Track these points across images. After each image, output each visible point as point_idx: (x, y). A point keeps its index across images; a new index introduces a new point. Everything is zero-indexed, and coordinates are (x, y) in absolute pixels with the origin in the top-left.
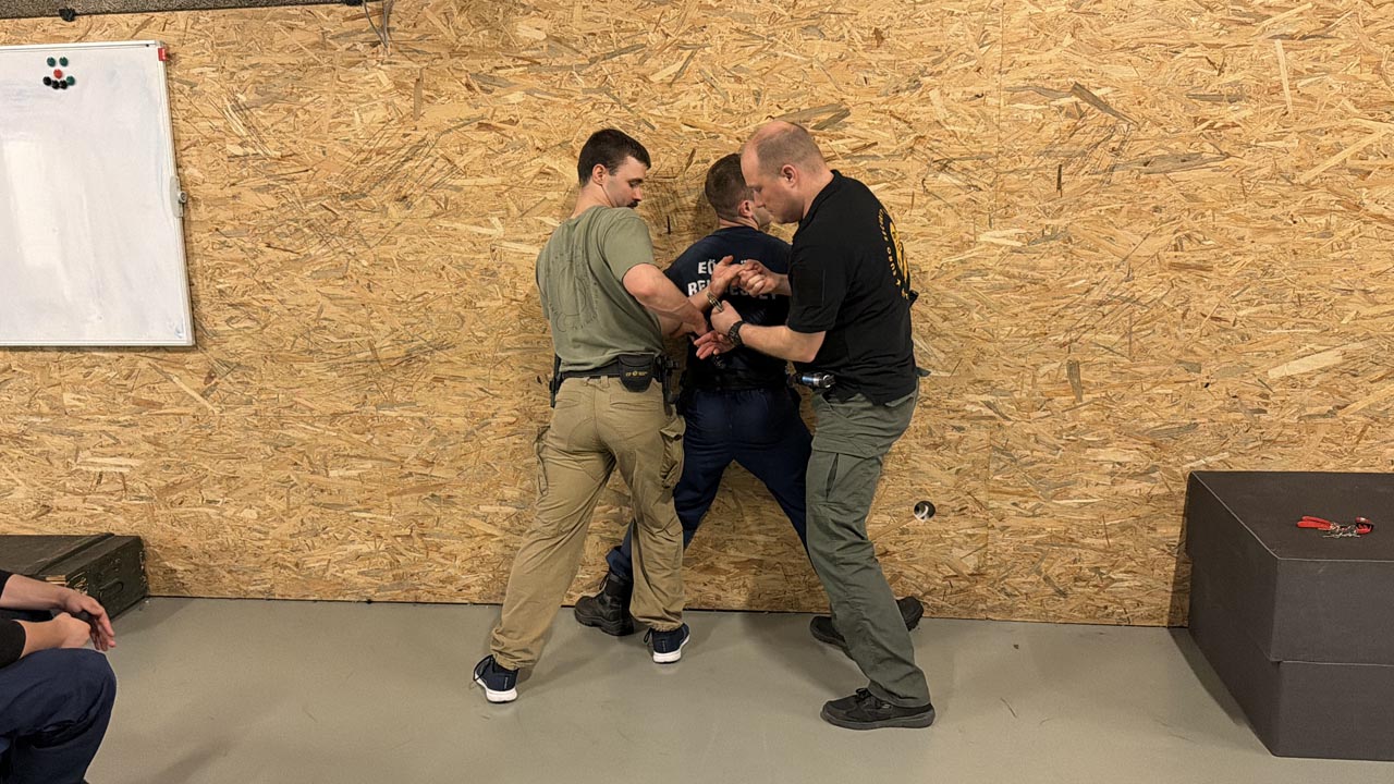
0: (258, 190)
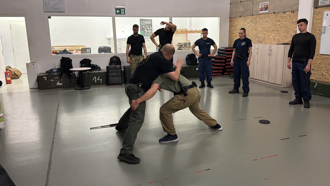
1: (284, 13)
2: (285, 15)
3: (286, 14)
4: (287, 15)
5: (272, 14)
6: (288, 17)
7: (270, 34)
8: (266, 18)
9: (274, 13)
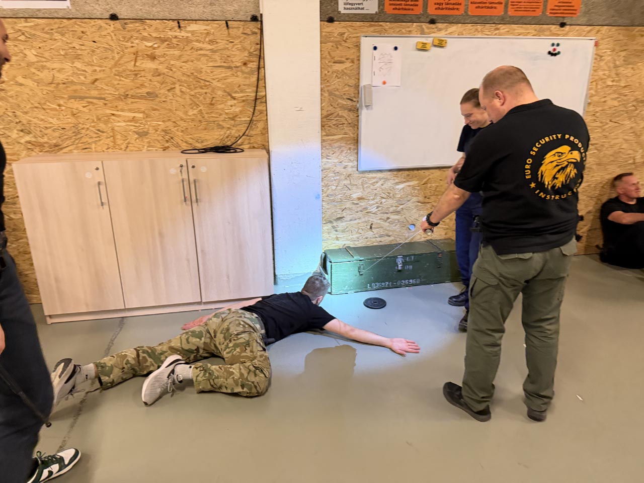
0: (613, 99)
1: (176, 24)
2: (183, 34)
3: (189, 29)
4: (193, 33)
5: (100, 21)
6: (197, 41)
7: (109, 112)
8: (57, 36)
9: (114, 17)
